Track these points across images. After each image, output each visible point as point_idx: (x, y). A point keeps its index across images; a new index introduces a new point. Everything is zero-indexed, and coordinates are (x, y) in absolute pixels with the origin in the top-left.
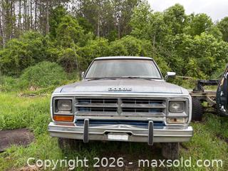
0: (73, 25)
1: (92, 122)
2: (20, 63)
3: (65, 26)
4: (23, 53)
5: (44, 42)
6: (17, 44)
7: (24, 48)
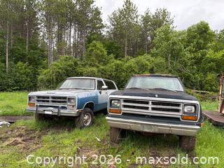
0: (98, 49)
1: (41, 106)
2: (57, 79)
3: (92, 50)
4: (59, 72)
5: (76, 63)
6: (56, 65)
7: (60, 68)
